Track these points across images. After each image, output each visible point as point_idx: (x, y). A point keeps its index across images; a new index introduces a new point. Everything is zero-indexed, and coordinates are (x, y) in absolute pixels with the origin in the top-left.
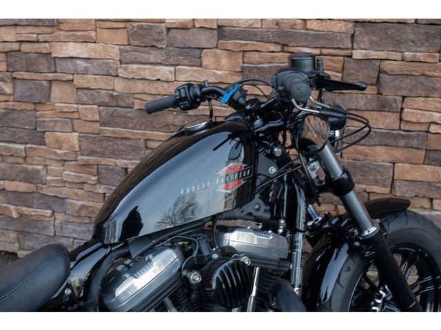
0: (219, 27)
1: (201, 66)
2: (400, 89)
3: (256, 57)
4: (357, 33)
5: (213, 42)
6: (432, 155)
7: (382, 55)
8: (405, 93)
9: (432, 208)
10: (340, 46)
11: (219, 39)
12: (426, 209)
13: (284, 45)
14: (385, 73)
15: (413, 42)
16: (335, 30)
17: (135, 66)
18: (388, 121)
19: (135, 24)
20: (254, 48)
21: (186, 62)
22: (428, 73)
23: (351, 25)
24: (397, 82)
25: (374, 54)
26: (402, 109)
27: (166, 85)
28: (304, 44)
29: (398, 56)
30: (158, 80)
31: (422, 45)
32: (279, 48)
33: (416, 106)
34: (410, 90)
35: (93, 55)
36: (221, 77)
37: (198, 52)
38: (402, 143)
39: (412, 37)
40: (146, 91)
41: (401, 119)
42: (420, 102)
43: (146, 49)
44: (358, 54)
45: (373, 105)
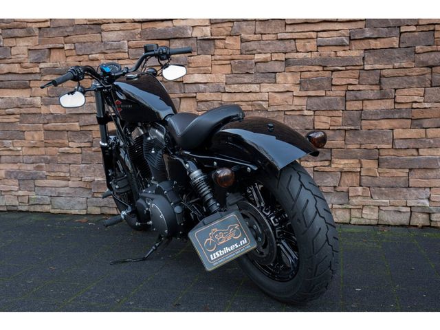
0: (286, 59)
1: (275, 83)
2: (393, 85)
3: (308, 75)
4: (366, 56)
5: (282, 68)
6: (415, 122)
7: (382, 66)
8: (396, 87)
9: (419, 155)
10: (357, 64)
11: (286, 66)
12: (414, 156)
13: (323, 67)
14: (384, 77)
15: (398, 58)
16: (354, 56)
17: (236, 85)
18: (388, 104)
19: (236, 61)
20: (307, 69)
21: (266, 81)
22: (408, 74)
23: (362, 52)
24: (391, 81)
25: (377, 66)
26: (395, 96)
27: (254, 95)
28: (336, 65)
29: (391, 66)
30: (251, 92)
31: (404, 59)
32: (321, 68)
33: (403, 94)
34: (399, 85)
35: (210, 81)
36: (287, 87)
37: (273, 74)
38: (397, 116)
39: (398, 55)
40: (242, 99)
41: (395, 103)
42: (405, 91)
43: (242, 75)
44: (367, 67)
45: (378, 96)
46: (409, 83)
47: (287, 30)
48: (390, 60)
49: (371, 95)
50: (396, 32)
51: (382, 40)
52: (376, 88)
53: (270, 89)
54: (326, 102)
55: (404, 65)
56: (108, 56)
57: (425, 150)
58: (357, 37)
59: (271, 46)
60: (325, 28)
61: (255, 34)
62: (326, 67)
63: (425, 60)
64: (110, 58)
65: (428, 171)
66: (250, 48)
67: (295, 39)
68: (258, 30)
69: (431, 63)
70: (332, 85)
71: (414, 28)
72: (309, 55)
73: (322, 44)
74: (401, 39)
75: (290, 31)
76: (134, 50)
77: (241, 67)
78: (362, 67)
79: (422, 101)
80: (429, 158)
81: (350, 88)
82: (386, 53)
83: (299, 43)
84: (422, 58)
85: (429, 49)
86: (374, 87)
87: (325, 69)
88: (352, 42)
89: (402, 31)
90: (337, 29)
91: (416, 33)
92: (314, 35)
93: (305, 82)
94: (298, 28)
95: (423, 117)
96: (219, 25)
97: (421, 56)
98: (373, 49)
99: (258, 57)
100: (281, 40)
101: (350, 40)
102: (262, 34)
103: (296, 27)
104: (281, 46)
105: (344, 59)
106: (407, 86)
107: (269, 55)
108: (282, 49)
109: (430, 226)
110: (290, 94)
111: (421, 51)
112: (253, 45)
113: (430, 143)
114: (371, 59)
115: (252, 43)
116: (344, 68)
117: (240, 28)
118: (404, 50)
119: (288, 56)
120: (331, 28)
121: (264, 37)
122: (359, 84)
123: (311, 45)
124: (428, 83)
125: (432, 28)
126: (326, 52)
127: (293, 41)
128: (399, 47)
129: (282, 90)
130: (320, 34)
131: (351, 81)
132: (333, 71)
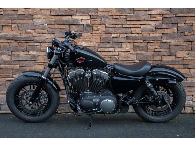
9: (187, 81)
10: (159, 40)
18: (173, 58)
19: (103, 37)
23: (161, 34)
29: (174, 41)
43: (106, 43)
57: (190, 78)
65: (191, 88)
79: (188, 56)
80: (191, 82)
95: (188, 64)
109: (193, 113)
113: (192, 75)
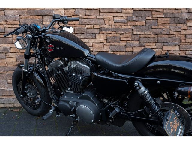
0: (100, 28)
1: (96, 38)
3: (110, 35)
4: (133, 28)
5: (98, 32)
7: (140, 33)
8: (145, 42)
11: (100, 31)
13: (116, 32)
14: (141, 37)
15: (146, 30)
16: (129, 28)
20: (110, 33)
21: (91, 37)
22: (150, 37)
24: (143, 39)
25: (138, 33)
26: (145, 46)
28: (122, 31)
31: (148, 30)
33: (148, 45)
34: (147, 41)
36: (101, 41)
37: (94, 35)
42: (149, 44)
44: (135, 33)
45: (139, 45)
46: (150, 40)
47: (100, 15)
48: (143, 31)
49: (136, 45)
50: (144, 19)
51: (139, 22)
52: (138, 42)
53: (93, 41)
54: (118, 48)
55: (149, 33)
56: (8, 23)
58: (130, 20)
59: (94, 21)
60: (117, 15)
61: (86, 15)
62: (117, 32)
63: (155, 31)
64: (9, 23)
66: (84, 22)
67: (104, 19)
68: (87, 14)
69: (157, 33)
70: (121, 40)
71: (151, 18)
72: (110, 26)
73: (116, 22)
74: (146, 22)
75: (102, 15)
76: (23, 20)
77: (79, 31)
78: (132, 33)
81: (128, 42)
82: (141, 27)
83: (106, 21)
84: (154, 30)
85: (157, 27)
86: (137, 42)
87: (117, 33)
88: (128, 22)
89: (147, 19)
90: (122, 16)
91: (152, 21)
92: (112, 18)
93: (109, 38)
94: (106, 14)
96: (68, 10)
97: (154, 29)
98: (136, 26)
99: (87, 26)
100: (98, 19)
101: (127, 21)
102: (89, 16)
103: (104, 13)
104: (98, 22)
105: (125, 29)
106: (149, 42)
107: (93, 25)
108: (99, 23)
110: (103, 44)
111: (154, 28)
112: (85, 21)
114: (136, 29)
115: (84, 19)
116: (125, 33)
117: (79, 12)
118: (148, 27)
119: (101, 26)
120: (119, 15)
121: (90, 17)
122: (131, 40)
123: (112, 22)
124: (156, 41)
125: (157, 19)
126: (118, 25)
127: (103, 19)
128: (146, 25)
129: (99, 42)
130: (115, 18)
131: (128, 39)
132: (120, 34)
